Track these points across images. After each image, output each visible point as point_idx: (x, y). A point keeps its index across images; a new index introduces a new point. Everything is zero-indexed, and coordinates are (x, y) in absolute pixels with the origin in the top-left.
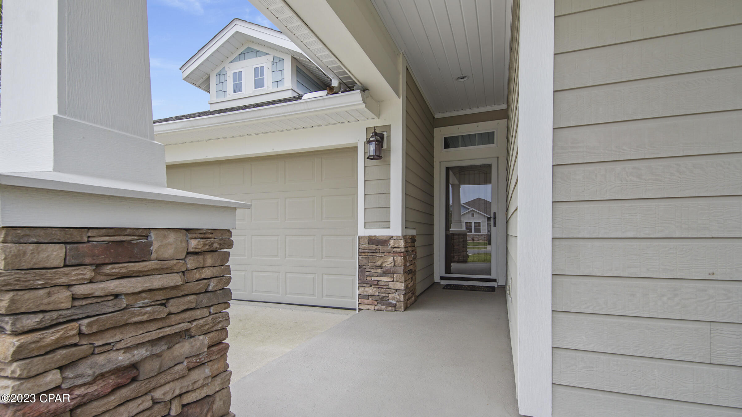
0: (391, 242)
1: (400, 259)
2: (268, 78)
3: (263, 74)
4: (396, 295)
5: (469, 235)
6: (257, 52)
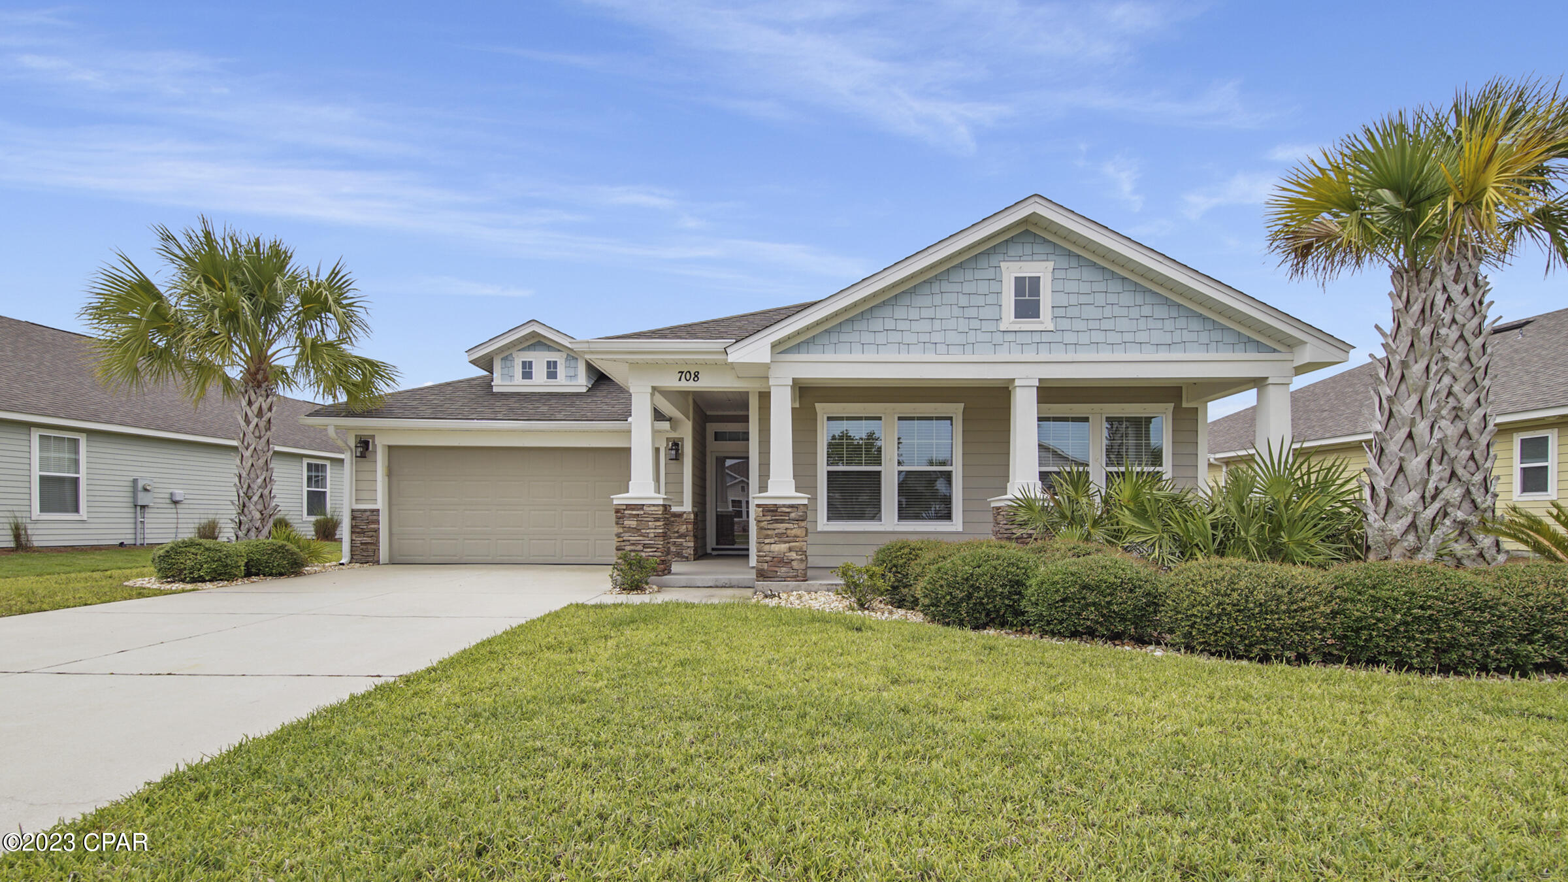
0: (685, 516)
1: (690, 527)
2: (561, 371)
3: (555, 367)
4: (688, 551)
5: (737, 523)
6: (549, 346)
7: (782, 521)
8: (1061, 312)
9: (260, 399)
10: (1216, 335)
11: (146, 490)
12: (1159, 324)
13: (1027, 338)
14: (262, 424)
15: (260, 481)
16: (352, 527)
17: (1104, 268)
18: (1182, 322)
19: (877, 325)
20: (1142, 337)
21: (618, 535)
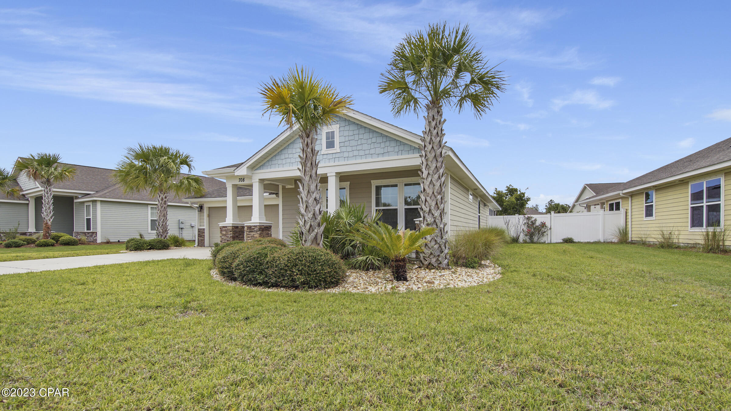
7: (252, 232)
8: (342, 144)
9: (162, 195)
10: (401, 148)
11: (182, 223)
12: (379, 145)
13: (330, 157)
14: (163, 203)
15: (162, 220)
16: (199, 234)
17: (358, 124)
18: (388, 143)
19: (283, 157)
20: (372, 151)
21: (221, 237)
